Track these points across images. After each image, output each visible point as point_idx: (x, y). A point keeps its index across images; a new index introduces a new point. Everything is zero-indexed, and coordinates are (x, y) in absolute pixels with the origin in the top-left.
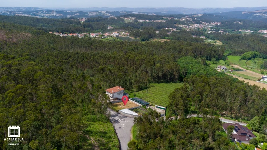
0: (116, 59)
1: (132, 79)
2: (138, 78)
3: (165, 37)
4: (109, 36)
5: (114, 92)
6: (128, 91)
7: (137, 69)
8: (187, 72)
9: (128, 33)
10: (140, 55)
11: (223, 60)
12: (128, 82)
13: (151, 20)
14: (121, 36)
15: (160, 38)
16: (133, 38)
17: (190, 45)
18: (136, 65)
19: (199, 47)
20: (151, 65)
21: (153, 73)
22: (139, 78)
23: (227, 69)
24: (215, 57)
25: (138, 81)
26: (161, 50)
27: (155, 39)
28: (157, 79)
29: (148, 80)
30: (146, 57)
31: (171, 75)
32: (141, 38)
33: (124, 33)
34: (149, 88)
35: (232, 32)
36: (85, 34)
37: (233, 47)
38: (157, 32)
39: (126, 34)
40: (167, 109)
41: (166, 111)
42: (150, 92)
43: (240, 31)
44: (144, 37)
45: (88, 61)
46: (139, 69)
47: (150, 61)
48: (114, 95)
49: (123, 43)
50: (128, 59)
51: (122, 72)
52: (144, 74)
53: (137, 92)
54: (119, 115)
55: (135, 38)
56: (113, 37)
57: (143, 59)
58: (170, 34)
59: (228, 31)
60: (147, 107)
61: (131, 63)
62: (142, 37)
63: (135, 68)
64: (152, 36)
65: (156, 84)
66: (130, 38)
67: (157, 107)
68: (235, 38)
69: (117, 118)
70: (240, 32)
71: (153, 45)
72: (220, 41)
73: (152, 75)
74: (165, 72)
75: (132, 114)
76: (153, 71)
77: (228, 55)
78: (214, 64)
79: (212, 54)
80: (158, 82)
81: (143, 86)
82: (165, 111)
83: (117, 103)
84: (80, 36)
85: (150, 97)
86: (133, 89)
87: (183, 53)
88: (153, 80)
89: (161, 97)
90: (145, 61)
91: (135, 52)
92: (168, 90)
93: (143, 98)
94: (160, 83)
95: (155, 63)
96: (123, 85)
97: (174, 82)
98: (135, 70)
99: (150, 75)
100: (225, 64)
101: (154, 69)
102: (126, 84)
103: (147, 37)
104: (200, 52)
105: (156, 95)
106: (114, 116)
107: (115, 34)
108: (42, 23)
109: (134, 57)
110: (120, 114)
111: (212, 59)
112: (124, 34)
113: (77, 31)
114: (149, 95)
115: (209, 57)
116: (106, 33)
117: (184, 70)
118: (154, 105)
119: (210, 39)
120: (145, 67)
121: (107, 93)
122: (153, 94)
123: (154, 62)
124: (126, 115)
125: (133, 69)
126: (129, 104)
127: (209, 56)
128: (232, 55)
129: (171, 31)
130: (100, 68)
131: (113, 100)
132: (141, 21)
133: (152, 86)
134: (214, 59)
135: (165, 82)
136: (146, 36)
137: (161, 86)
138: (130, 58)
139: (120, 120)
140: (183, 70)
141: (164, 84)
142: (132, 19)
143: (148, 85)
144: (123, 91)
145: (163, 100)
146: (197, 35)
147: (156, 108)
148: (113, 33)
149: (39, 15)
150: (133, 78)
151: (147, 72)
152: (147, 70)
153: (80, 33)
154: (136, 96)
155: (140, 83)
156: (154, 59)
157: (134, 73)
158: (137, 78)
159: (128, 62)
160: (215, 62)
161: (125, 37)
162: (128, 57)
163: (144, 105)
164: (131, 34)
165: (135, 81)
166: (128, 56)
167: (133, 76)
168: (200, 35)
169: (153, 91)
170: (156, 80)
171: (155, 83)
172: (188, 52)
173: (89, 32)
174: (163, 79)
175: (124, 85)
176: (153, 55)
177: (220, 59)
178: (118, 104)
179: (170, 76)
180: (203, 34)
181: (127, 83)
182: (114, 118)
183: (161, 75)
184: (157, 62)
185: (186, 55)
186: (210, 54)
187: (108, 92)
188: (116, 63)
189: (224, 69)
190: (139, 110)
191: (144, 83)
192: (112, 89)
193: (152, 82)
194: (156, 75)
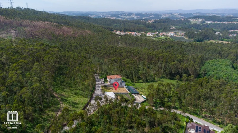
3: (225, 39)
4: (164, 35)
5: (111, 78)
9: (183, 34)
13: (221, 21)
14: (176, 36)
16: (187, 38)
27: (211, 40)
36: (142, 33)
39: (181, 34)
44: (198, 38)
55: (190, 38)
56: (167, 36)
58: (233, 36)
62: (195, 38)
66: (185, 38)
67: (143, 97)
75: (112, 97)
103: (201, 38)
108: (116, 23)
110: (104, 94)
113: (138, 31)
116: (163, 33)
121: (107, 79)
131: (110, 84)
132: (209, 22)
142: (200, 20)
147: (141, 97)
148: (170, 33)
149: (122, 18)
161: (179, 37)
164: (186, 35)
173: (148, 31)
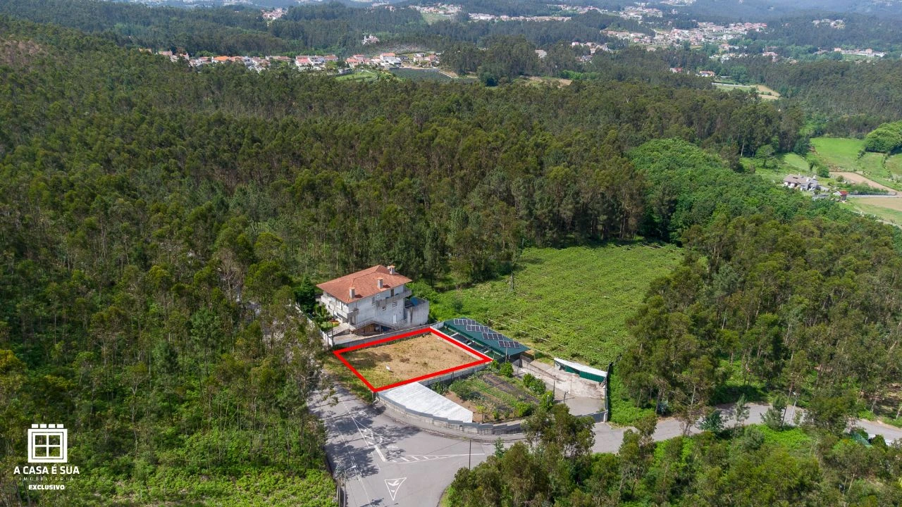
0: (378, 144)
1: (447, 230)
2: (471, 229)
3: (571, 72)
4: (366, 66)
5: (359, 296)
6: (428, 288)
7: (467, 187)
8: (676, 202)
9: (433, 57)
10: (481, 132)
11: (797, 153)
12: (427, 246)
13: (516, 14)
14: (410, 67)
15: (551, 73)
16: (453, 75)
17: (670, 96)
18: (463, 172)
19: (705, 105)
20: (527, 171)
21: (534, 204)
22: (475, 229)
23: (823, 188)
24: (768, 141)
25: (474, 239)
26: (560, 112)
27: (533, 78)
28: (551, 229)
29: (516, 234)
30: (503, 136)
31: (613, 212)
32: (482, 75)
33: (418, 55)
34: (521, 269)
35: (810, 55)
36: (276, 58)
37: (831, 104)
38: (542, 54)
39: (427, 59)
40: (614, 377)
41: (608, 392)
42: (525, 287)
43: (839, 53)
44: (493, 69)
45: (257, 153)
46: (474, 187)
47: (521, 156)
48: (356, 310)
49: (414, 87)
50: (428, 145)
51: (404, 200)
52: (496, 208)
53: (470, 291)
54: (378, 421)
55: (462, 72)
56: (380, 70)
57: (494, 145)
58: (588, 62)
59: (794, 53)
60: (515, 368)
61: (441, 165)
62: (486, 71)
63: (458, 185)
64: (521, 67)
65: (548, 249)
66: (442, 75)
67: (563, 367)
68: (828, 74)
69: (361, 439)
70: (839, 56)
71: (528, 95)
72: (768, 86)
73: (531, 213)
74: (585, 198)
75: (443, 415)
76: (537, 195)
77: (814, 136)
78: (767, 168)
79: (758, 130)
80: (558, 244)
81: (492, 259)
82: (602, 390)
83: (370, 350)
84: (256, 64)
85: (529, 312)
86: (450, 276)
87: (647, 127)
88: (533, 232)
89: (576, 313)
90: (501, 155)
91: (458, 118)
92: (603, 280)
93: (495, 322)
94: (563, 247)
95: (541, 164)
96: (403, 258)
97: (624, 243)
98: (458, 193)
99: (523, 212)
100: (811, 168)
101: (541, 187)
102: (420, 254)
103: (503, 69)
104: (709, 122)
105: (552, 304)
106: (347, 426)
107: (386, 60)
109: (457, 139)
110: (380, 411)
111: (760, 151)
112: (421, 60)
113: (248, 49)
114: (521, 303)
115: (744, 143)
116: (355, 57)
117: (664, 189)
118: (548, 356)
119: (731, 81)
120: (504, 179)
121: (324, 300)
122: (540, 297)
123: (537, 157)
124: (414, 421)
125: (452, 187)
126: (431, 354)
127: (747, 140)
128: (827, 135)
129: (589, 53)
130: (300, 178)
131: (353, 332)
132: (482, 18)
133: (533, 262)
134: (767, 149)
135: (584, 244)
136: (500, 67)
137: (570, 260)
138: (437, 140)
139: (378, 450)
140: (659, 193)
141: (581, 250)
142: (450, 11)
143: (514, 259)
144: (401, 289)
145: (587, 329)
146: (683, 65)
147: (556, 370)
148: (381, 57)
150: (452, 226)
151: (509, 200)
152: (508, 190)
153: (257, 55)
154: (464, 309)
155: (481, 249)
156: (537, 145)
157: (454, 204)
158: (469, 228)
159: (428, 157)
160: (769, 163)
161: (423, 71)
162: (433, 139)
163: (502, 361)
164: (445, 61)
165: (458, 241)
166: (429, 133)
167: (449, 218)
168: (694, 67)
169: (536, 283)
170: (549, 234)
171: (545, 245)
172: (664, 121)
173: (293, 52)
174: (577, 228)
175: (409, 259)
176: (531, 131)
177: (786, 152)
178: (378, 351)
179: (605, 217)
180: (704, 65)
181: (424, 246)
182: (349, 437)
183: (569, 213)
184: (551, 160)
185: (661, 131)
186: (752, 132)
187: (329, 295)
188: (382, 161)
189: (809, 187)
190: (477, 385)
191: (499, 247)
192: (351, 282)
193: (530, 243)
194: (550, 211)
